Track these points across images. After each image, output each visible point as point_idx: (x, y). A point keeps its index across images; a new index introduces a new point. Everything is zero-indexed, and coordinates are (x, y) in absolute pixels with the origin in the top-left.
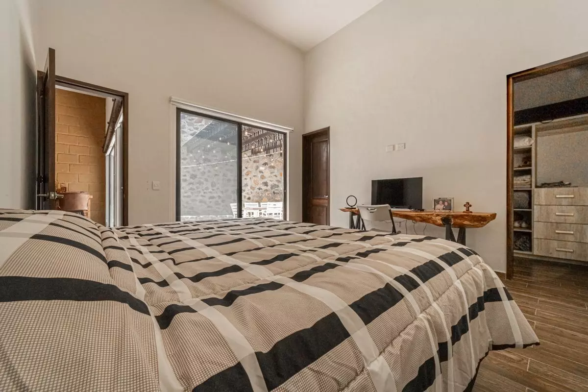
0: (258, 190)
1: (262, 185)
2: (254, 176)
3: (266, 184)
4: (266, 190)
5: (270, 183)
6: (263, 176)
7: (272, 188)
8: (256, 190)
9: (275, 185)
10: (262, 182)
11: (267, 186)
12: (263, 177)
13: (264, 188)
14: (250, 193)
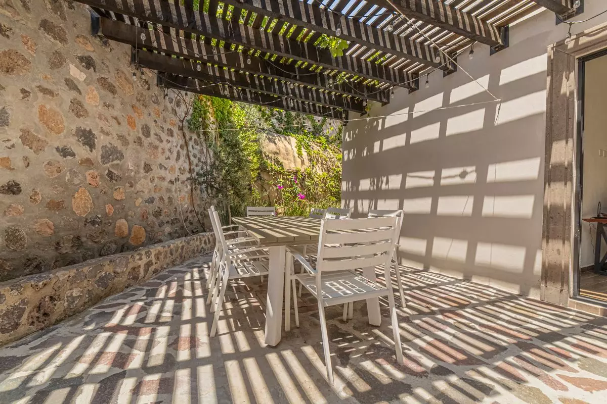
0: (58, 157)
1: (74, 140)
2: (45, 91)
3: (87, 138)
4: (88, 162)
5: (101, 140)
6: (80, 104)
7: (106, 157)
8: (50, 154)
9: (115, 148)
10: (74, 128)
11: (92, 146)
12: (78, 109)
13: (82, 152)
14: (20, 164)
